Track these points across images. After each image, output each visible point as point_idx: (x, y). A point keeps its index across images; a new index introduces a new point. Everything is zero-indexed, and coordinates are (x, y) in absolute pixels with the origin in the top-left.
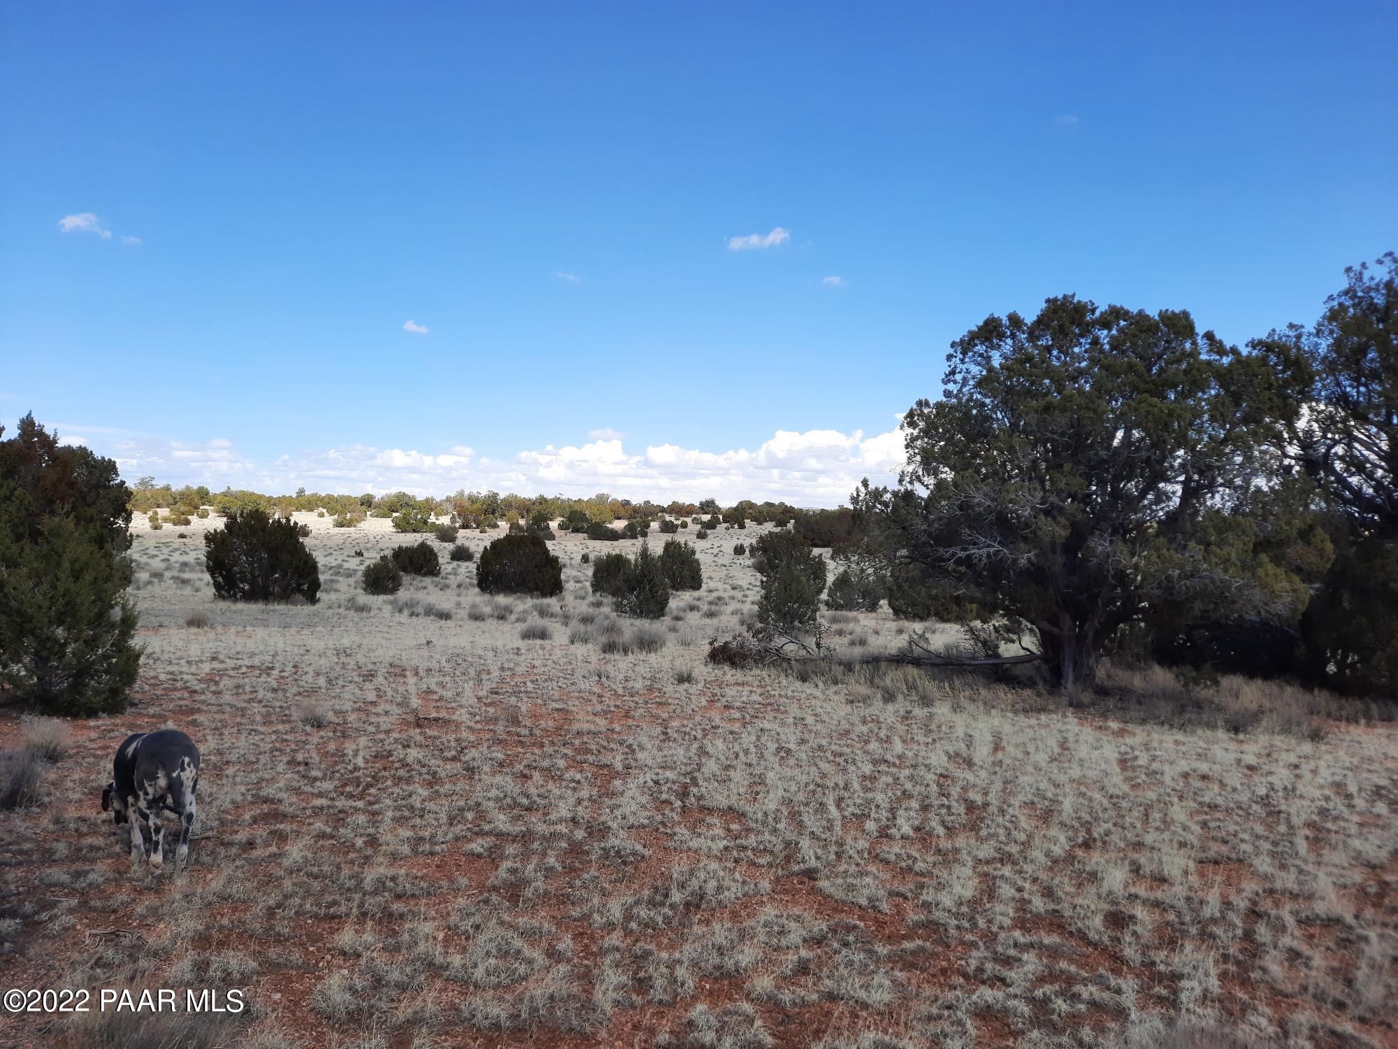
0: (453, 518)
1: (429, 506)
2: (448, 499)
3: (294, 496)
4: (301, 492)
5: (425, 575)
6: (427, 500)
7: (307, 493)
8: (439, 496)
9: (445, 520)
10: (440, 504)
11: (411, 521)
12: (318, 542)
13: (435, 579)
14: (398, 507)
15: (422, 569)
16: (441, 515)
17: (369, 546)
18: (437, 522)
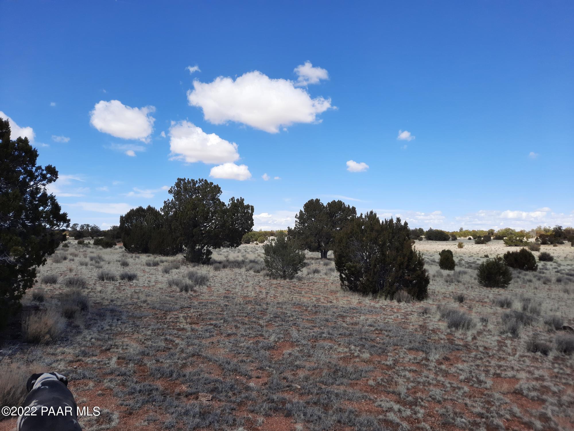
0: (537, 239)
1: (522, 234)
2: (533, 231)
3: (459, 231)
4: (461, 230)
5: (527, 270)
6: (521, 231)
7: (464, 230)
8: (527, 229)
9: (532, 240)
10: (529, 233)
11: (514, 241)
12: (467, 251)
13: (534, 272)
14: (507, 235)
15: (524, 266)
16: (529, 238)
17: (492, 252)
18: (528, 241)
